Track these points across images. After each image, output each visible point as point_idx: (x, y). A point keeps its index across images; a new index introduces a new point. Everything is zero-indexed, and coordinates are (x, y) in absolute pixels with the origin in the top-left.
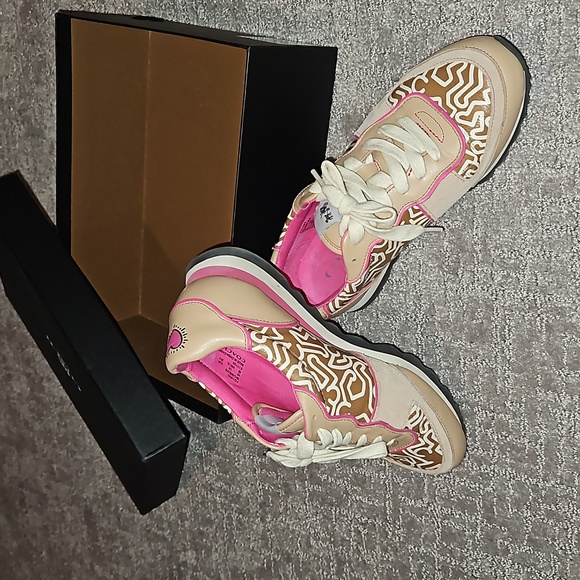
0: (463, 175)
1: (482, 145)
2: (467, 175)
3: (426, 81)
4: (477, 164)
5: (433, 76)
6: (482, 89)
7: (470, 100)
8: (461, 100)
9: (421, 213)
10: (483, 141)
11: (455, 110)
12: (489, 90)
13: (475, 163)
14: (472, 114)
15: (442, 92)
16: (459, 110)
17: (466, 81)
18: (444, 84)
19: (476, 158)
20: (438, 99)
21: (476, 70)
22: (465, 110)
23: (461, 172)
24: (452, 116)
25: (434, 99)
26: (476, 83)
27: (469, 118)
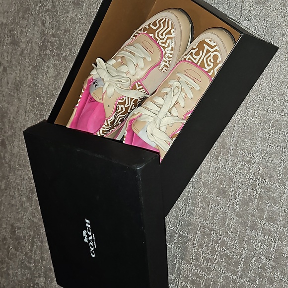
0: (162, 70)
1: (171, 56)
2: (164, 70)
3: (148, 28)
4: (168, 65)
5: (151, 26)
6: (171, 29)
7: (166, 35)
8: (162, 35)
9: (142, 87)
10: (171, 54)
11: (159, 39)
12: (173, 30)
13: (167, 64)
14: (166, 41)
15: (154, 32)
16: (161, 39)
17: (164, 26)
18: (155, 28)
19: (168, 62)
20: (152, 35)
21: (169, 20)
22: (163, 39)
23: (160, 68)
24: (158, 42)
25: (150, 35)
26: (168, 27)
27: (165, 43)
